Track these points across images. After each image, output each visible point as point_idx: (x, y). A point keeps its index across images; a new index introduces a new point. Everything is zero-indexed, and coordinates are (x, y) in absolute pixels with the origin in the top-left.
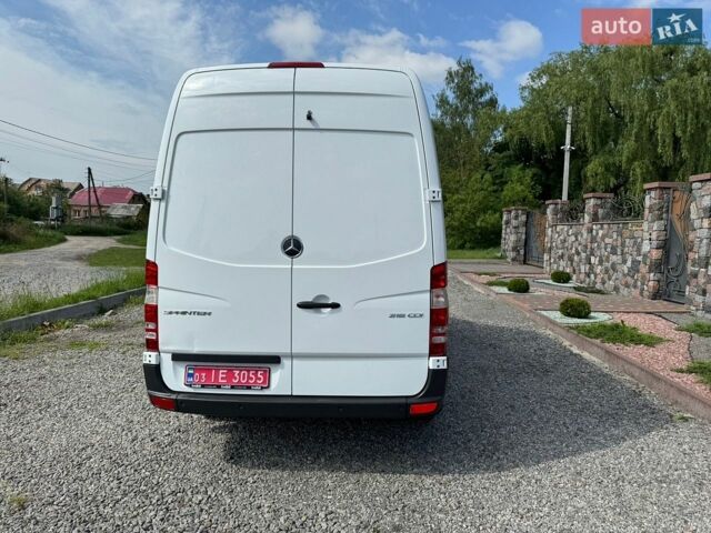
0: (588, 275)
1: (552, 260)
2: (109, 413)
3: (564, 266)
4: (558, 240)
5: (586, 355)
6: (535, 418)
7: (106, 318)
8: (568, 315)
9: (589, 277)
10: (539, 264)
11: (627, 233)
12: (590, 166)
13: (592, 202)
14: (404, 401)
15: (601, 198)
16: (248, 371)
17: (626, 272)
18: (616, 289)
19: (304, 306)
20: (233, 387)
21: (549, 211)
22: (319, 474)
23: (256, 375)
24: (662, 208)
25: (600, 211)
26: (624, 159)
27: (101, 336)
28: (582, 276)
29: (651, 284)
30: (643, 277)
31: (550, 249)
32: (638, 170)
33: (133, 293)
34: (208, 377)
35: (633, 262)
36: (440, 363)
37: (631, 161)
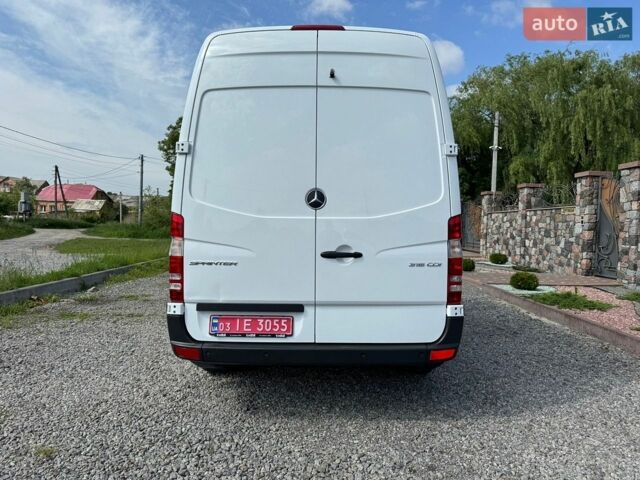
0: (523, 256)
1: (488, 245)
2: (114, 373)
3: (499, 249)
4: (493, 227)
5: (544, 320)
6: (521, 371)
7: (89, 293)
8: (519, 287)
9: (524, 258)
10: (475, 250)
11: (559, 218)
12: (512, 166)
13: (526, 191)
14: (424, 347)
15: (533, 188)
16: (272, 320)
17: (560, 252)
18: (551, 268)
19: (327, 255)
20: (257, 336)
21: (484, 201)
22: (338, 421)
23: (279, 323)
24: (592, 194)
25: (533, 200)
26: (542, 159)
27: (88, 309)
28: (517, 258)
29: (584, 261)
30: (577, 256)
31: (486, 234)
32: (554, 170)
33: (112, 272)
34: (233, 326)
35: (566, 243)
36: (458, 311)
37: (547, 161)
